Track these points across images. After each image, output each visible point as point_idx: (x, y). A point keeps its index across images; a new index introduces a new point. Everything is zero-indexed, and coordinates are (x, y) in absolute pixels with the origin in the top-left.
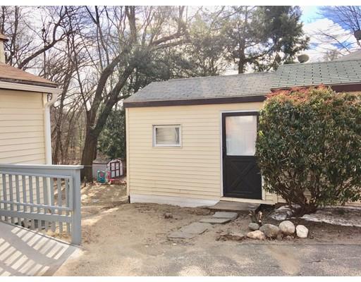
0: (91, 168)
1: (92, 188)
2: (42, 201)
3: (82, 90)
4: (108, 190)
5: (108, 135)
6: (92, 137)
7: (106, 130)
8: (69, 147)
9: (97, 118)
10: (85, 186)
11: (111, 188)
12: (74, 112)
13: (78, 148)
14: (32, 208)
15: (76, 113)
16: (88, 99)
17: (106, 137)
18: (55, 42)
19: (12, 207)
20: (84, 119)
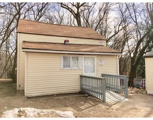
0: (133, 81)
1: (133, 89)
2: (117, 85)
3: (129, 49)
4: (140, 91)
5: (141, 68)
6: (133, 68)
7: (139, 66)
8: (124, 72)
9: (135, 61)
10: (130, 88)
11: (142, 90)
12: (126, 58)
13: (128, 73)
14: (115, 86)
15: (127, 58)
16: (132, 52)
17: (140, 68)
18: (119, 31)
19: (111, 86)
20: (130, 60)
